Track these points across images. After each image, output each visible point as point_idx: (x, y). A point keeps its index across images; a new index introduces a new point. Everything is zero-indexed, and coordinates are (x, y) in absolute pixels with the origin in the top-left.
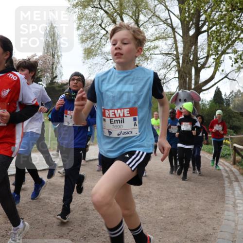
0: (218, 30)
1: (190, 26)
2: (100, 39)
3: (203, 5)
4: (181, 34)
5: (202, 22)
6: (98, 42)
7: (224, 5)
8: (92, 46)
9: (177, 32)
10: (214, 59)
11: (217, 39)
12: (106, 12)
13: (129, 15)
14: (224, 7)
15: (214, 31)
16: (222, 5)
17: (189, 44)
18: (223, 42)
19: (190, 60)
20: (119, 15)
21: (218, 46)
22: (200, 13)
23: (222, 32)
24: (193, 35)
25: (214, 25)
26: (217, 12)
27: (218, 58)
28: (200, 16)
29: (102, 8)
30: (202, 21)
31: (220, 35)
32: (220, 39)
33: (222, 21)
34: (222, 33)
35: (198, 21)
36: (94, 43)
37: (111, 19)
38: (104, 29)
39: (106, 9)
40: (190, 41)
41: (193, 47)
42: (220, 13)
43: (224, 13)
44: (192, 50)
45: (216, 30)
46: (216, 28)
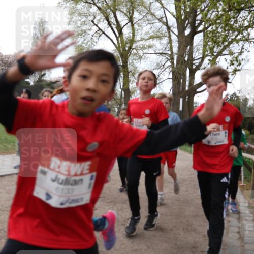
0: (214, 31)
1: (186, 25)
2: (91, 36)
3: (199, 3)
4: (177, 33)
5: (199, 22)
6: (90, 39)
7: (221, 5)
8: (83, 43)
9: (172, 31)
10: (209, 60)
11: (213, 39)
12: (99, 8)
13: (123, 12)
14: (221, 7)
15: (210, 32)
16: (218, 5)
17: (184, 43)
18: (218, 43)
19: (185, 60)
20: (112, 11)
21: (214, 47)
22: (196, 12)
23: (218, 32)
24: (188, 35)
25: (210, 25)
26: (213, 11)
27: (213, 59)
28: (196, 16)
29: (94, 4)
30: (198, 20)
31: (216, 36)
32: (216, 40)
33: (218, 21)
34: (218, 34)
35: (194, 20)
36: (85, 40)
37: (104, 15)
38: (96, 25)
39: (99, 5)
40: (186, 41)
41: (189, 47)
42: (217, 12)
43: (220, 13)
44: (187, 51)
45: (212, 30)
46: (212, 29)
